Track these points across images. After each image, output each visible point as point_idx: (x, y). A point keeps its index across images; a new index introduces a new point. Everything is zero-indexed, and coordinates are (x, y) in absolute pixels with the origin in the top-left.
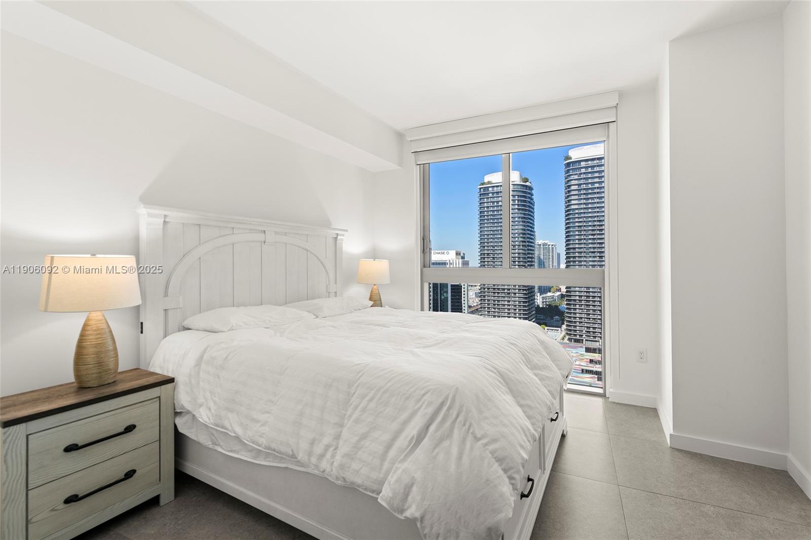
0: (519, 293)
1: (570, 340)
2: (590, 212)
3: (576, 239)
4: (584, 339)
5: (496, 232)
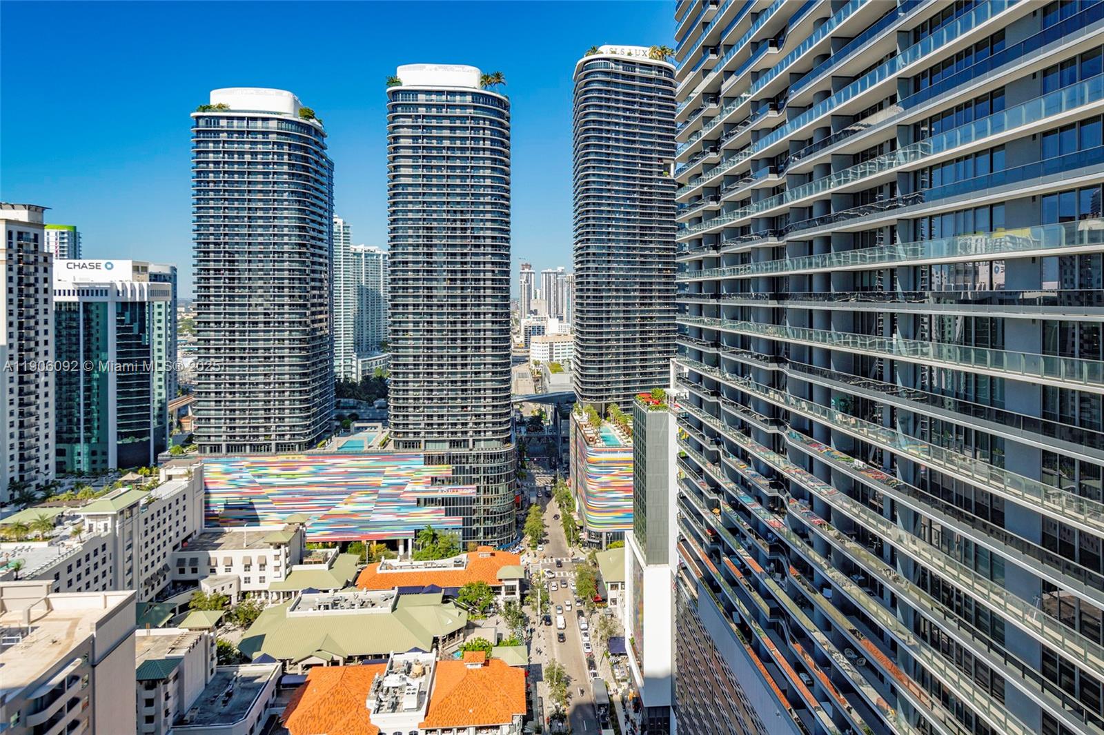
0: (290, 357)
1: (397, 444)
2: (435, 194)
3: (410, 245)
4: (423, 440)
5: (236, 222)
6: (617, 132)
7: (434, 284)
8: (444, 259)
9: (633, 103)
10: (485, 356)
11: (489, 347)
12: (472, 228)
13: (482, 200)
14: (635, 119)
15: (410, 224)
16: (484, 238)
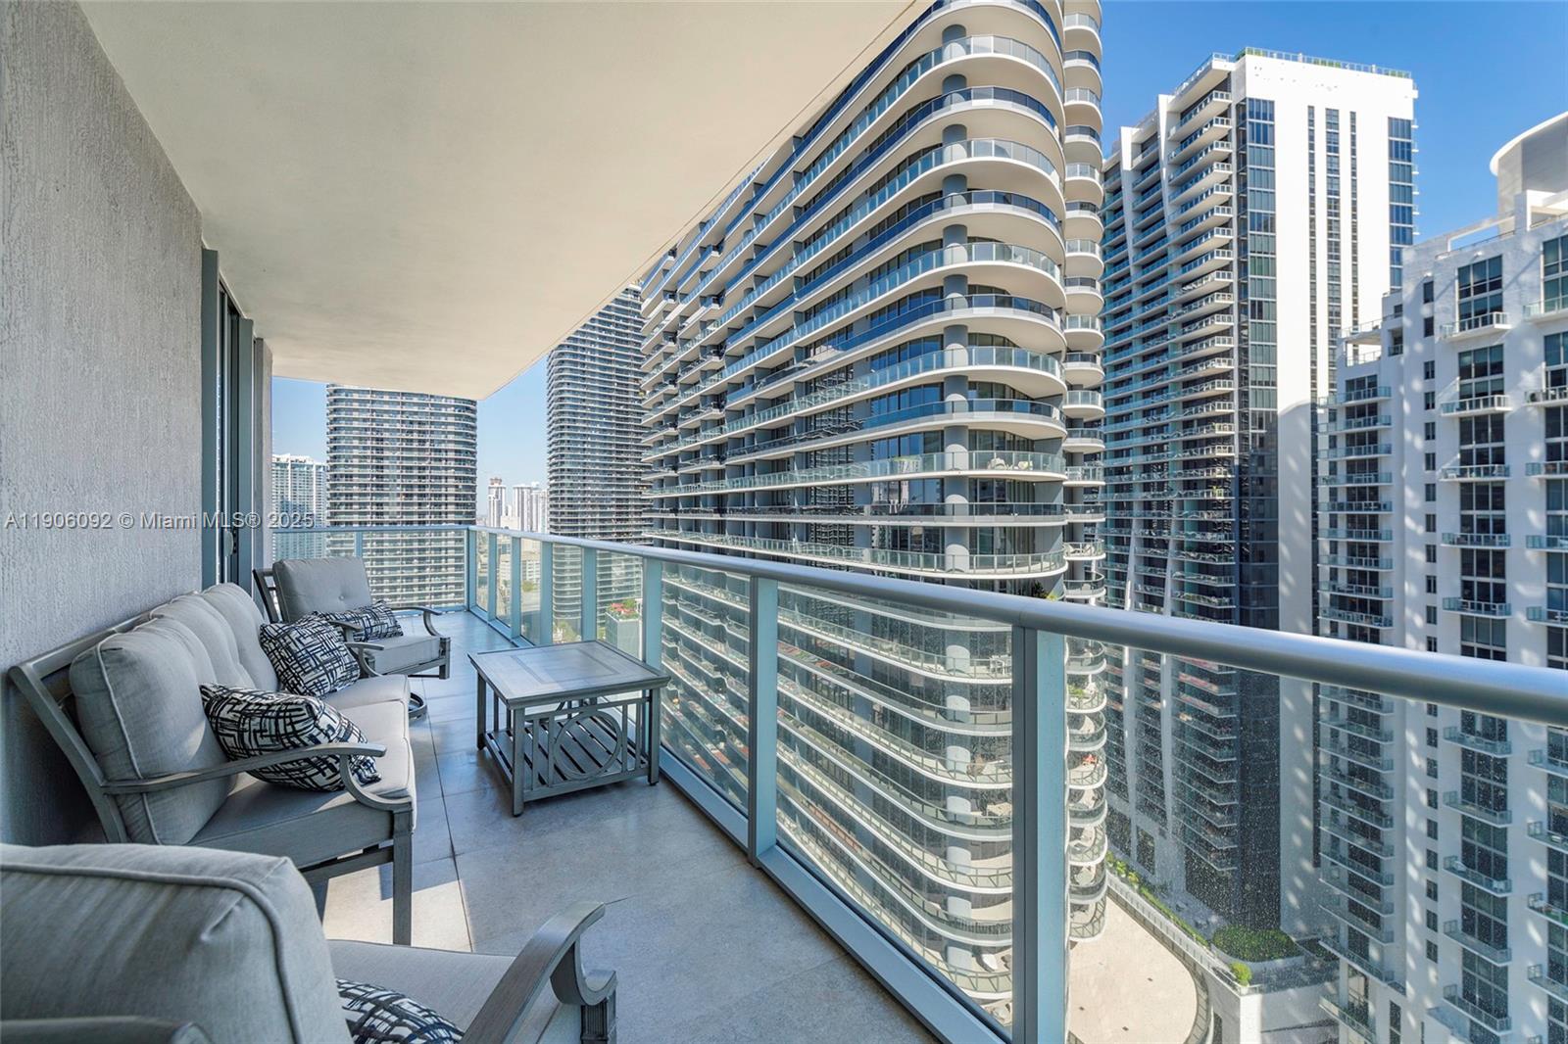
6: (593, 351)
7: (386, 500)
8: (398, 472)
9: (609, 324)
10: (447, 576)
11: (451, 566)
12: (432, 441)
13: (443, 411)
14: (611, 339)
15: (355, 433)
16: (446, 451)
